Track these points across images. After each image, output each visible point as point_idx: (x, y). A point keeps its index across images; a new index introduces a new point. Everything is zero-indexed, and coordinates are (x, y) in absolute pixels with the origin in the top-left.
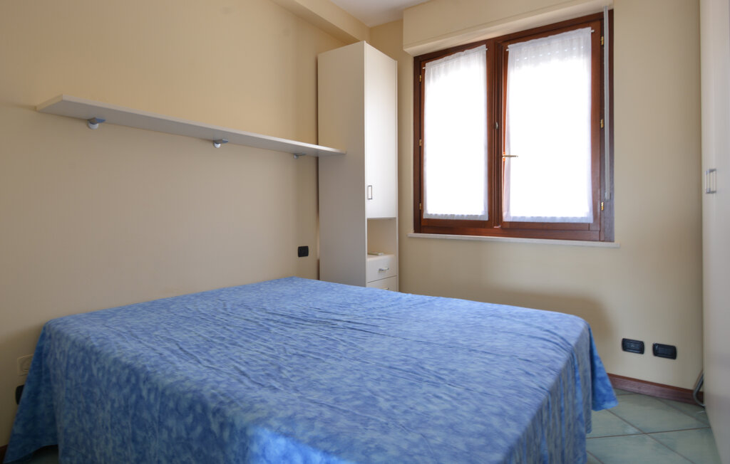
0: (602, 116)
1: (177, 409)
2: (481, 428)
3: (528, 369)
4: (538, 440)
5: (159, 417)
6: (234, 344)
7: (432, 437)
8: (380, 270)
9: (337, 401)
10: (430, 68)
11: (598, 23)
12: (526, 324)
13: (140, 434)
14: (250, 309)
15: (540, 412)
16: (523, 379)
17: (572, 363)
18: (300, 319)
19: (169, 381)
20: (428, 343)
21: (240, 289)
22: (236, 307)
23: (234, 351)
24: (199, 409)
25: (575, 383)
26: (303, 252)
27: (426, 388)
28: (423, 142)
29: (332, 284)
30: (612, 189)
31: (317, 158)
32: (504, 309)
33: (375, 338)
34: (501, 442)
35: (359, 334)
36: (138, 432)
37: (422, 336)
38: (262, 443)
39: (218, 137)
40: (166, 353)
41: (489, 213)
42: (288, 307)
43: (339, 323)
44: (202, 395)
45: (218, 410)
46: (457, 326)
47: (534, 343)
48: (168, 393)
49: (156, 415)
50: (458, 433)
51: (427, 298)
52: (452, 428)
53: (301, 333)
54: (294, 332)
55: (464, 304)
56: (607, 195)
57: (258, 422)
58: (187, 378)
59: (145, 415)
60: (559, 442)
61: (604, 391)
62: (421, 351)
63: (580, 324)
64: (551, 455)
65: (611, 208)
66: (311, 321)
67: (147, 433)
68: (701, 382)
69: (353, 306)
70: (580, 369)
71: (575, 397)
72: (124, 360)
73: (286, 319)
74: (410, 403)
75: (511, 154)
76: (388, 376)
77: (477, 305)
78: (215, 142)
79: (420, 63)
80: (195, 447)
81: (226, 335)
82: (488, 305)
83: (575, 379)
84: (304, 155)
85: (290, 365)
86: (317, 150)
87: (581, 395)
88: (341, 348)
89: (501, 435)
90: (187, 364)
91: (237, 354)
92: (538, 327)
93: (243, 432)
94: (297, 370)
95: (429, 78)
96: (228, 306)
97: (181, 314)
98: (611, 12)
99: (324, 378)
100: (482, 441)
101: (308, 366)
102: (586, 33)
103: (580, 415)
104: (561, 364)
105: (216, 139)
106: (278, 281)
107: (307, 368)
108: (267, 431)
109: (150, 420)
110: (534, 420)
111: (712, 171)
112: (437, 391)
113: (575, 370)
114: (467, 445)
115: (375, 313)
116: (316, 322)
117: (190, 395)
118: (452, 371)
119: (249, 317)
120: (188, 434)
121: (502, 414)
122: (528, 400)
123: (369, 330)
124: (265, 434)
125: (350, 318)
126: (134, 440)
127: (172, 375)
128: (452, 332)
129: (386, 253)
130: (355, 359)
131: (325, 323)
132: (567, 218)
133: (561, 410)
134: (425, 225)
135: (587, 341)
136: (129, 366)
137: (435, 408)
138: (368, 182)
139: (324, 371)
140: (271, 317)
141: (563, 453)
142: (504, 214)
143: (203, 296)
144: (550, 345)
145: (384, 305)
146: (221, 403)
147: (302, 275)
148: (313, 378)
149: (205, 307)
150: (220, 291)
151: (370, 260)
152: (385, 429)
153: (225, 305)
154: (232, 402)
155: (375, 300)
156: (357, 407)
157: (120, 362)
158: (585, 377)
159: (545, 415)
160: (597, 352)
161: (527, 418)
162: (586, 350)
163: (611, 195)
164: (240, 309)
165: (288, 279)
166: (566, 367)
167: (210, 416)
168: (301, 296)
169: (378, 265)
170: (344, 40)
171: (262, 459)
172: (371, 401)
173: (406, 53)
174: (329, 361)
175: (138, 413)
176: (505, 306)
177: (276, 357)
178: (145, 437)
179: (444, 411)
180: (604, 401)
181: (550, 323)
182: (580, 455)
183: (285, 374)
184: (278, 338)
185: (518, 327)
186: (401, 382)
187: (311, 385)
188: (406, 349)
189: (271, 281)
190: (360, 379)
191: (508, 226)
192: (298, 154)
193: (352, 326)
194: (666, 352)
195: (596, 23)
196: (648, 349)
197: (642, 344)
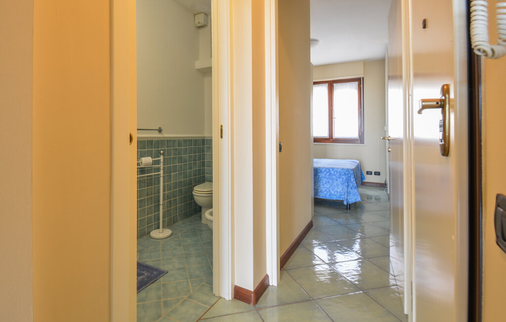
0: (361, 108)
41: (329, 136)
56: (362, 131)
63: (358, 161)
65: (364, 134)
68: (386, 181)
75: (335, 117)
98: (363, 78)
102: (356, 83)
135: (360, 165)
142: (333, 136)
163: (364, 130)
191: (334, 140)
194: (377, 174)
195: (360, 81)
196: (373, 173)
197: (371, 172)
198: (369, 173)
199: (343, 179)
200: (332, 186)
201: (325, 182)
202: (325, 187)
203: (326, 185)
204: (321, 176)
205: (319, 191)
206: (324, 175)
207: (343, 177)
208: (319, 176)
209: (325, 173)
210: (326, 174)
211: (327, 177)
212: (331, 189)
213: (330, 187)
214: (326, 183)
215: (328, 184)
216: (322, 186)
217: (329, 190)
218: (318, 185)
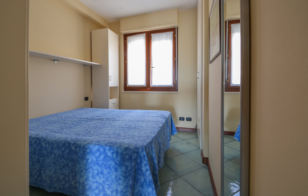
0: (175, 57)
1: (58, 147)
2: (146, 135)
3: (157, 124)
4: (158, 138)
5: (50, 151)
6: (71, 128)
7: (136, 139)
8: (113, 103)
9: (109, 136)
10: (129, 38)
11: (174, 31)
12: (156, 114)
13: (41, 159)
14: (72, 118)
15: (159, 132)
16: (156, 125)
17: (167, 122)
18: (90, 119)
19: (54, 139)
20: (131, 121)
21: (65, 113)
22: (66, 118)
23: (72, 130)
24: (67, 145)
25: (167, 127)
26: (86, 99)
27: (132, 130)
28: (127, 62)
29: (98, 109)
30: (178, 77)
31: (91, 66)
32: (151, 111)
33: (116, 121)
34: (151, 137)
35: (111, 121)
36: (40, 158)
37: (129, 120)
38: (90, 149)
39: (56, 59)
40: (48, 133)
41: (147, 84)
42: (86, 116)
43: (104, 119)
44: (68, 141)
45: (75, 143)
46: (138, 116)
47: (158, 118)
48: (54, 143)
49: (49, 151)
50: (141, 137)
51: (129, 110)
52: (140, 137)
53: (93, 123)
54: (90, 123)
55: (140, 111)
56: (176, 79)
57: (88, 144)
58: (60, 138)
59: (44, 152)
60: (163, 140)
61: (174, 130)
62: (130, 123)
63: (169, 113)
64: (161, 142)
65: (177, 82)
66: (95, 119)
67: (45, 158)
68: (196, 126)
69: (107, 114)
70: (169, 124)
71: (167, 130)
72: (33, 136)
73: (86, 120)
74: (129, 134)
75: (153, 67)
76: (122, 129)
77: (143, 111)
78: (54, 60)
79: (126, 36)
80: (66, 156)
81: (67, 126)
82: (146, 111)
83: (167, 126)
84: (87, 65)
85: (93, 131)
86: (91, 64)
87: (169, 130)
88: (107, 125)
89: (151, 136)
90: (57, 134)
91: (74, 130)
92: (159, 114)
93: (84, 147)
94: (95, 132)
95: (129, 42)
96: (63, 118)
97: (46, 122)
98: (177, 28)
99: (104, 132)
100: (147, 138)
101: (98, 130)
102: (172, 33)
103: (168, 135)
104: (164, 122)
105: (54, 59)
106: (78, 109)
107: (98, 131)
108: (92, 145)
109: (46, 153)
110: (158, 133)
111: (198, 73)
112: (135, 130)
113: (167, 123)
114: (143, 139)
115: (115, 115)
116: (96, 119)
117: (63, 141)
118: (138, 126)
119: (72, 120)
120: (63, 153)
121: (151, 133)
122: (156, 129)
123: (114, 120)
124: (91, 146)
125: (107, 117)
126: (39, 161)
127: (54, 137)
128: (137, 118)
129: (115, 98)
130: (112, 127)
131: (99, 119)
132: (167, 85)
133: (164, 133)
134: (127, 88)
135: (170, 117)
136: (35, 138)
137: (136, 133)
138: (110, 75)
139: (103, 130)
140: (80, 119)
141: (164, 143)
142: (151, 84)
143: (51, 116)
144: (162, 118)
145: (117, 113)
146: (75, 141)
147: (86, 107)
148: (101, 132)
149: (54, 119)
150: (57, 114)
151: (110, 100)
152: (124, 139)
153: (61, 118)
154: (79, 141)
155: (114, 112)
156: (115, 136)
157: (32, 137)
158: (170, 126)
159: (160, 132)
160: (173, 120)
161: (156, 133)
162: (170, 119)
163: (177, 79)
164: (68, 118)
165: (82, 108)
166: (165, 122)
167: (72, 146)
168: (88, 113)
169: (112, 102)
170: (101, 27)
171: (90, 153)
172: (119, 134)
173: (121, 33)
174: (104, 128)
175: (40, 152)
176: (151, 110)
177: (87, 129)
178: (44, 159)
179: (137, 134)
180: (174, 132)
181: (162, 113)
182: (168, 145)
183: (92, 133)
184: (85, 125)
185: (154, 115)
186: (126, 130)
187: (101, 134)
188: (126, 123)
189: (76, 109)
190: (114, 131)
191: (152, 88)
192: (85, 65)
193: (108, 119)
194: (189, 119)
195: (174, 30)
196: (185, 119)
197: (184, 118)
198: (182, 119)
199: (127, 167)
200: (107, 180)
201: (96, 172)
202: (96, 182)
203: (97, 178)
204: (90, 161)
205: (87, 187)
206: (95, 159)
207: (127, 163)
208: (87, 160)
209: (97, 154)
210: (99, 156)
211: (100, 163)
212: (106, 186)
213: (104, 182)
214: (98, 174)
215: (101, 176)
216: (91, 179)
217: (103, 188)
218: (86, 177)
